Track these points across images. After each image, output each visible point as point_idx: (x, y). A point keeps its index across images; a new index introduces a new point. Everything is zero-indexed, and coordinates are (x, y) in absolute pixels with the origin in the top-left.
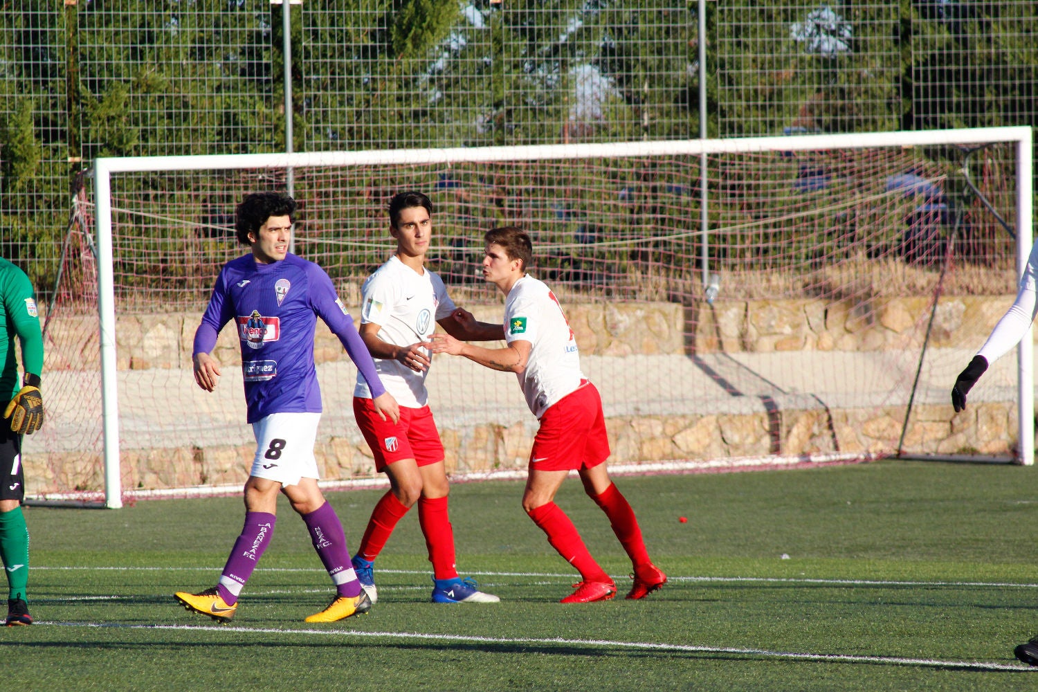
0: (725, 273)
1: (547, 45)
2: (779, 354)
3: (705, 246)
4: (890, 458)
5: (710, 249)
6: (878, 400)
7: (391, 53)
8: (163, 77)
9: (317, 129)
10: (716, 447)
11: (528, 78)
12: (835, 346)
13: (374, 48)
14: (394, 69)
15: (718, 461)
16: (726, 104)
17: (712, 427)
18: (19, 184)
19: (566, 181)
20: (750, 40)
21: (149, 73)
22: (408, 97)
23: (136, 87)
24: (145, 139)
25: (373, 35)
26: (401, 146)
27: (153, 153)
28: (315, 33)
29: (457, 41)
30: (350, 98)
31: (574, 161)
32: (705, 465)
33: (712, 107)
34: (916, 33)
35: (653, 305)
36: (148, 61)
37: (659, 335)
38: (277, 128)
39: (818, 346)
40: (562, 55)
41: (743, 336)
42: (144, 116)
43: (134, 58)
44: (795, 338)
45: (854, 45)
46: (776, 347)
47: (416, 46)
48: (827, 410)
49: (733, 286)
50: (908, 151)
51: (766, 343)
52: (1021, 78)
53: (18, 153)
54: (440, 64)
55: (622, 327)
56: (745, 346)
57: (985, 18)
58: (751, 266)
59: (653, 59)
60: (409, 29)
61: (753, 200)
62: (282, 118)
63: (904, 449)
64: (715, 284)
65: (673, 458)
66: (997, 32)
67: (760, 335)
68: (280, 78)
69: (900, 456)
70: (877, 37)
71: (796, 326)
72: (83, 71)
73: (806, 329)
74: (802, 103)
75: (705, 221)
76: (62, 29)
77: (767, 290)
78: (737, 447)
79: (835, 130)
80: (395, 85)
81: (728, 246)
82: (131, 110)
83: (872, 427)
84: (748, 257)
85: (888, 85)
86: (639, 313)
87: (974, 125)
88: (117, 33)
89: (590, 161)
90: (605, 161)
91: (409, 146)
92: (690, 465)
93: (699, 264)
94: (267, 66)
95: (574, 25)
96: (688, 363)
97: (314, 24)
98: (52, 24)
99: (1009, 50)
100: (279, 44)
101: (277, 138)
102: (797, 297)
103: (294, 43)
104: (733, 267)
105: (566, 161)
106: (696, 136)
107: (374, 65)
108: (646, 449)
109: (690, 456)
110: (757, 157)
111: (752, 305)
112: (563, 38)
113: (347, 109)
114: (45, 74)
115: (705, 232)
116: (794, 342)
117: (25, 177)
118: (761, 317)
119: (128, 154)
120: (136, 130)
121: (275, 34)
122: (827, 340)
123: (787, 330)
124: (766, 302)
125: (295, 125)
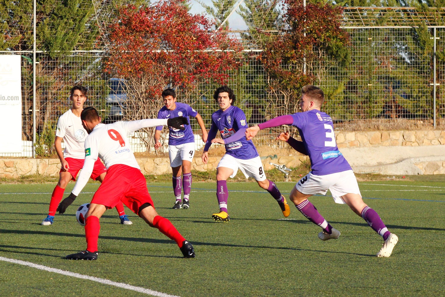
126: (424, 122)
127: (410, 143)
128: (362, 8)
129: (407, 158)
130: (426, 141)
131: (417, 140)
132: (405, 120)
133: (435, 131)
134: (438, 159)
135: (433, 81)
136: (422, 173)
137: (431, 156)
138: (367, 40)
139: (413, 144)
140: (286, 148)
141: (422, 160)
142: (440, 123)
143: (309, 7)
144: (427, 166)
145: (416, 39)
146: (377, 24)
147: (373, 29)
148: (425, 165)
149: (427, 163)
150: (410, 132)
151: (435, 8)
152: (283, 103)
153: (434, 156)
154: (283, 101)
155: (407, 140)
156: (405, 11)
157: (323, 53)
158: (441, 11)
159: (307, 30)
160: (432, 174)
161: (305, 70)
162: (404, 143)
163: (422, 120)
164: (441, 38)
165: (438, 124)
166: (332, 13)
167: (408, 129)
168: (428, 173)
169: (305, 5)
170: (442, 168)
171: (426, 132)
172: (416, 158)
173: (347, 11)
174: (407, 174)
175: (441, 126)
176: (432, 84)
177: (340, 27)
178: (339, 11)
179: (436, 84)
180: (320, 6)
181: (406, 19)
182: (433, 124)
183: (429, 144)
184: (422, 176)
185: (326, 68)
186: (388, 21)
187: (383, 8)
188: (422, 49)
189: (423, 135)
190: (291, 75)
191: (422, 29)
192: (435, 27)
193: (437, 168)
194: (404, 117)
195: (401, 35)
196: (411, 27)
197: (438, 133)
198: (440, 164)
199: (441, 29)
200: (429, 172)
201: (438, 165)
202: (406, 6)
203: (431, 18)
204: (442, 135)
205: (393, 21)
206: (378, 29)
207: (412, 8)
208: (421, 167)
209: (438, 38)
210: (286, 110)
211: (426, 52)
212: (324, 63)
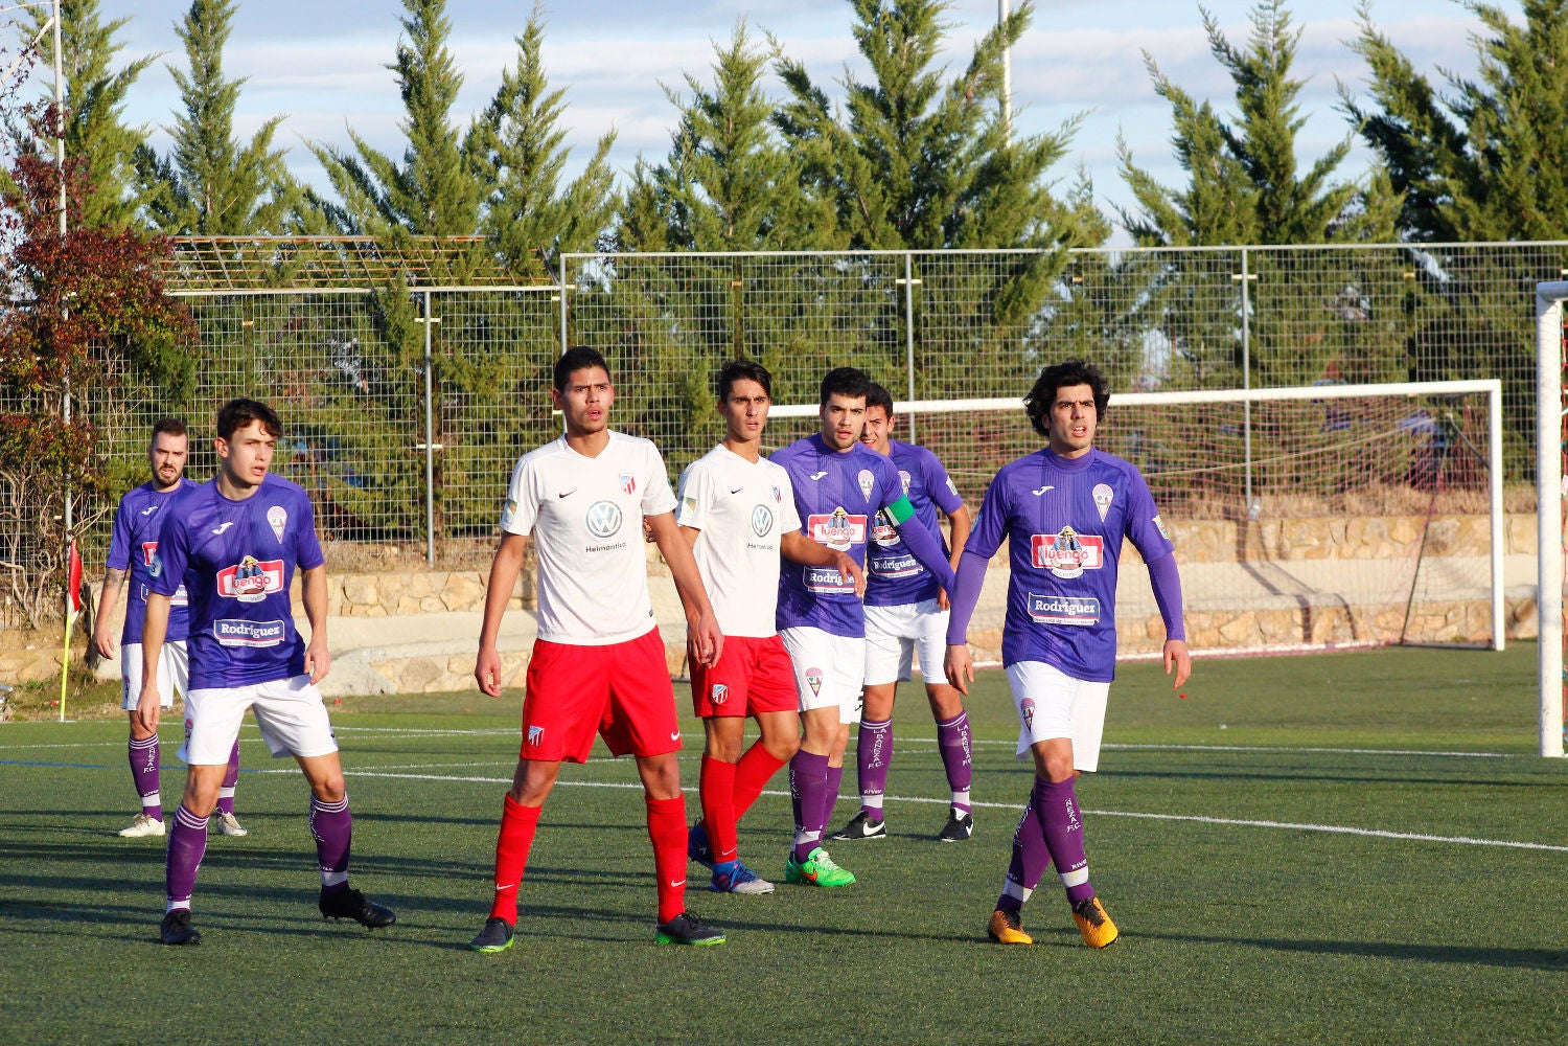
0: (1267, 498)
1: (1120, 316)
2: (1309, 562)
3: (1249, 477)
4: (1394, 645)
5: (1253, 479)
6: (1386, 599)
7: (993, 321)
8: (810, 342)
9: (934, 383)
10: (1256, 636)
11: (1105, 341)
12: (1354, 556)
13: (979, 318)
14: (995, 334)
15: (1257, 648)
16: (1265, 361)
17: (1251, 622)
18: (696, 428)
19: (1135, 424)
20: (1284, 310)
21: (800, 340)
22: (1007, 357)
23: (789, 349)
24: (796, 391)
25: (979, 307)
26: (1000, 396)
27: (802, 402)
28: (932, 306)
29: (1049, 313)
30: (960, 358)
31: (1142, 407)
32: (1243, 651)
33: (1253, 363)
34: (1419, 304)
35: (1205, 523)
36: (799, 330)
37: (1209, 547)
38: (903, 383)
39: (1340, 555)
40: (1134, 323)
41: (1280, 548)
42: (796, 372)
43: (787, 327)
44: (1321, 548)
45: (1370, 314)
46: (1307, 556)
47: (1013, 317)
48: (1346, 607)
49: (1270, 508)
50: (1412, 400)
51: (1299, 552)
52: (1503, 340)
53: (696, 403)
54: (1037, 330)
55: (1180, 539)
56: (1282, 556)
57: (1474, 293)
58: (1285, 491)
59: (1208, 326)
60: (1008, 302)
61: (1287, 438)
62: (906, 374)
63: (1406, 637)
64: (1256, 506)
65: (1219, 645)
66: (1485, 305)
67: (1292, 546)
68: (904, 343)
69: (1402, 643)
70: (1387, 309)
71: (1322, 539)
72: (747, 338)
73: (1329, 542)
74: (1328, 361)
75: (1248, 457)
76: (730, 306)
77: (1299, 510)
78: (1273, 636)
79: (1353, 382)
80: (998, 347)
81: (1268, 476)
82: (785, 369)
83: (1382, 621)
84: (1285, 483)
85: (1399, 347)
86: (1194, 529)
87: (1466, 378)
88: (774, 308)
89: (1155, 408)
90: (1168, 407)
91: (1008, 395)
92: (1233, 651)
93: (1244, 491)
94: (894, 333)
95: (1145, 297)
96: (1238, 566)
97: (932, 299)
98: (723, 301)
99: (1493, 319)
100: (903, 314)
101: (901, 391)
102: (1323, 515)
103: (916, 315)
104: (1272, 492)
105: (1135, 407)
106: (1240, 386)
107: (980, 331)
108: (1197, 638)
109: (1235, 644)
110: (1292, 403)
111: (1285, 521)
112: (1134, 310)
113: (957, 366)
114: (717, 341)
115: (1248, 464)
116: (1320, 552)
117: (701, 421)
118: (1293, 532)
119: (782, 403)
120: (789, 384)
121: (900, 307)
122: (1347, 550)
123: (1315, 542)
124: (1298, 519)
125: (917, 380)
126: (402, 549)
127: (362, 609)
128: (229, 239)
129: (354, 650)
130: (405, 601)
131: (382, 600)
132: (351, 544)
133: (431, 575)
134: (435, 650)
135: (423, 437)
136: (394, 688)
137: (419, 642)
138: (240, 329)
139: (371, 612)
140: (17, 629)
141: (392, 653)
142: (447, 552)
143: (75, 237)
144: (407, 669)
145: (380, 323)
146: (269, 284)
147: (257, 296)
148: (400, 669)
149: (406, 662)
150: (362, 577)
151: (432, 238)
152: (8, 504)
153: (426, 642)
154: (8, 498)
155: (354, 600)
156: (349, 246)
157: (119, 364)
158: (447, 246)
159: (71, 302)
160: (420, 691)
161: (67, 412)
162: (346, 610)
163: (395, 544)
164: (444, 319)
165: (440, 556)
166: (142, 254)
167: (357, 570)
168: (408, 689)
169: (63, 230)
170: (447, 674)
171: (406, 578)
172: (377, 647)
173: (188, 247)
174: (350, 693)
175: (448, 561)
176: (422, 446)
177: (166, 292)
178: (161, 246)
179: (432, 446)
180: (108, 236)
181: (354, 269)
182: (427, 556)
183: (415, 611)
184: (392, 697)
185: (127, 404)
186: (302, 276)
187: (289, 237)
188: (394, 348)
189: (398, 586)
190: (29, 426)
191: (396, 295)
192: (428, 290)
193: (434, 674)
194: (346, 538)
195: (341, 313)
196: (368, 291)
197: (438, 579)
198: (442, 664)
199: (445, 294)
200: (412, 687)
201: (435, 667)
202: (352, 232)
203: (418, 265)
204: (450, 584)
205: (316, 275)
206: (271, 296)
207: (368, 239)
208: (390, 673)
209: (437, 320)
210: (15, 525)
211: (403, 358)
212: (119, 390)
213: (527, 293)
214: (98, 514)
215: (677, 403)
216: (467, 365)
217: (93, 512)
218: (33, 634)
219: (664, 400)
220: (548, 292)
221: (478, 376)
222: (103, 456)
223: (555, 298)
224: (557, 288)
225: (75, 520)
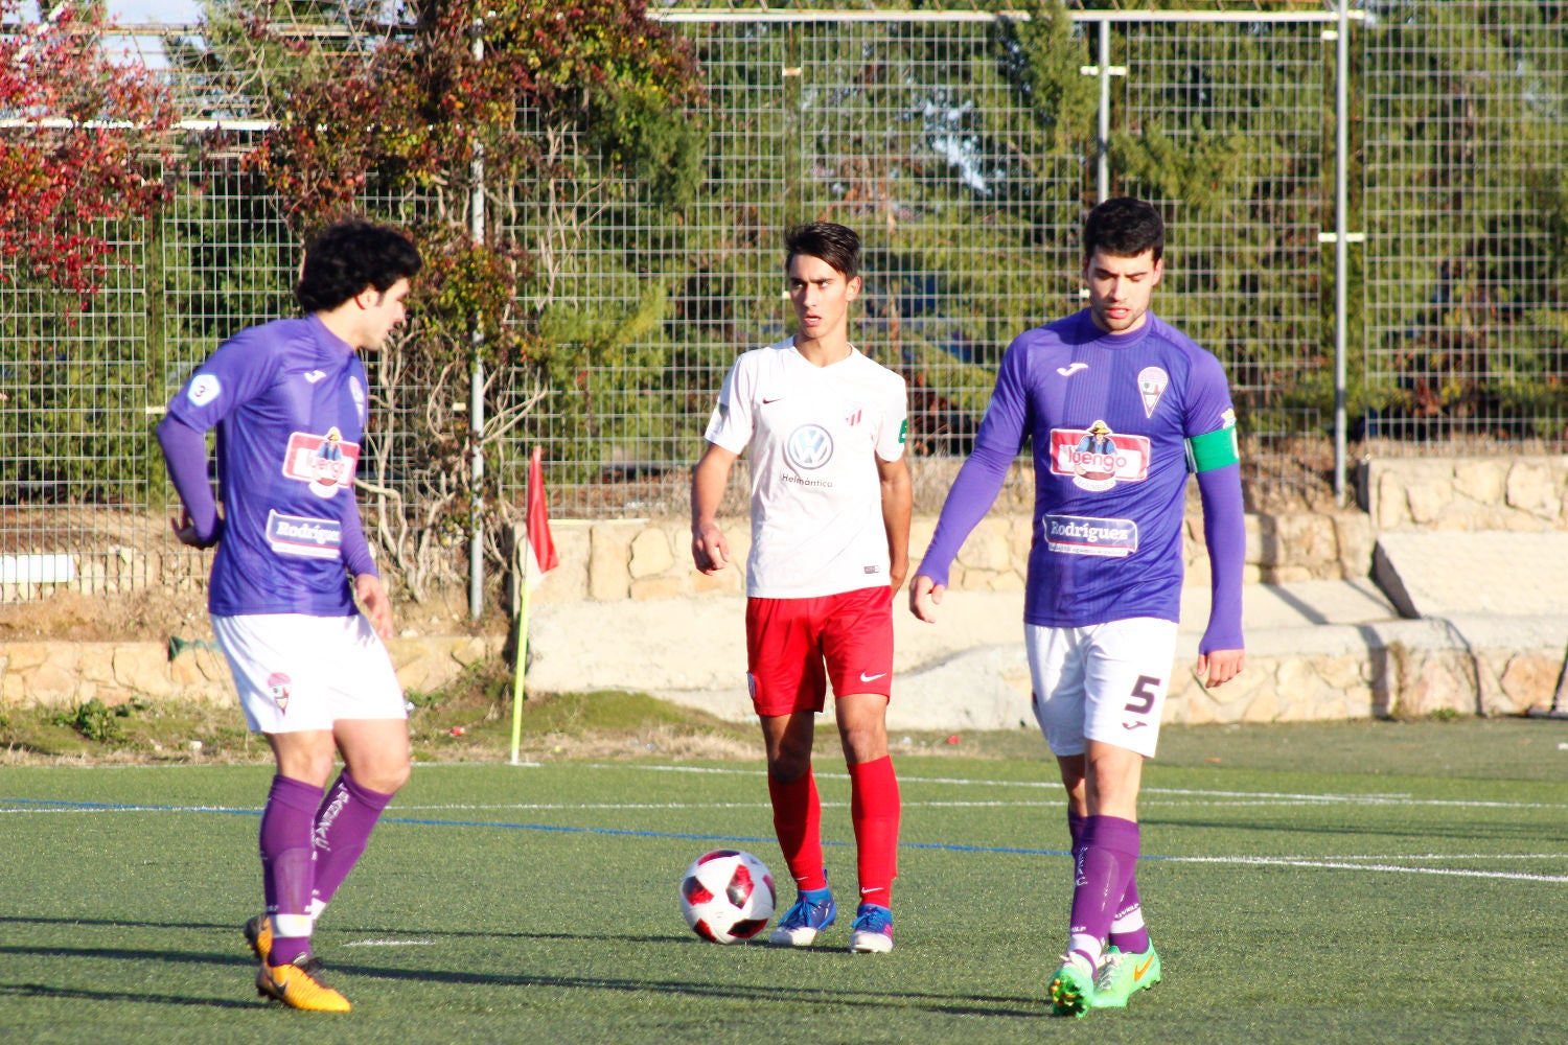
127: (983, 577)
129: (972, 650)
138: (778, 81)
139: (998, 583)
145: (1017, 75)
147: (809, 25)
155: (971, 561)
157: (568, 140)
159: (488, 27)
161: (478, 224)
162: (958, 578)
164: (1134, 69)
177: (651, 14)
185: (581, 212)
188: (1045, 121)
191: (1047, 27)
192: (1105, 17)
194: (955, 451)
196: (990, 17)
199: (1135, 25)
206: (833, 25)
209: (1122, 71)
210: (385, 417)
211: (1060, 136)
212: (569, 187)
213: (1280, 25)
214: (529, 404)
215: (1541, 225)
216: (1170, 150)
217: (520, 399)
218: (413, 611)
219: (1517, 218)
220: (1317, 24)
221: (1188, 171)
222: (539, 301)
223: (1328, 35)
224: (1332, 16)
225: (488, 412)
